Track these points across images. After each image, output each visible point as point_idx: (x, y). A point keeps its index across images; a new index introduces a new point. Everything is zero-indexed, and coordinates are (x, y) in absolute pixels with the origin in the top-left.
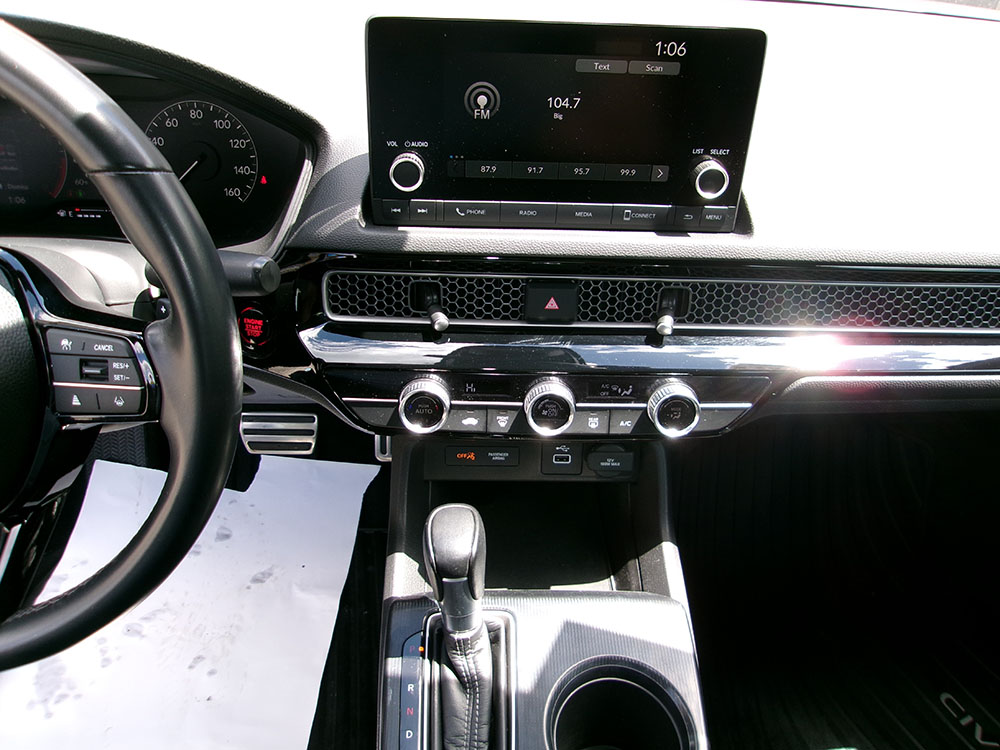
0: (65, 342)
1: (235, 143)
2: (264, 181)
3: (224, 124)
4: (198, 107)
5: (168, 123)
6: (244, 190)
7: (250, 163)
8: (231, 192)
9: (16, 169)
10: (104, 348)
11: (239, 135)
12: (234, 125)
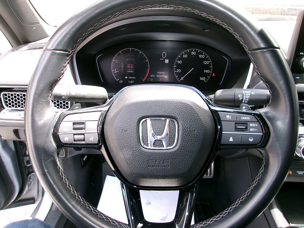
0: (228, 117)
1: (205, 63)
2: (214, 75)
3: (202, 56)
4: (195, 51)
5: (184, 56)
6: (206, 78)
7: (209, 69)
8: (202, 79)
9: (133, 72)
10: (246, 118)
11: (207, 60)
12: (206, 56)
